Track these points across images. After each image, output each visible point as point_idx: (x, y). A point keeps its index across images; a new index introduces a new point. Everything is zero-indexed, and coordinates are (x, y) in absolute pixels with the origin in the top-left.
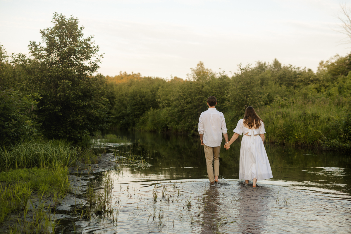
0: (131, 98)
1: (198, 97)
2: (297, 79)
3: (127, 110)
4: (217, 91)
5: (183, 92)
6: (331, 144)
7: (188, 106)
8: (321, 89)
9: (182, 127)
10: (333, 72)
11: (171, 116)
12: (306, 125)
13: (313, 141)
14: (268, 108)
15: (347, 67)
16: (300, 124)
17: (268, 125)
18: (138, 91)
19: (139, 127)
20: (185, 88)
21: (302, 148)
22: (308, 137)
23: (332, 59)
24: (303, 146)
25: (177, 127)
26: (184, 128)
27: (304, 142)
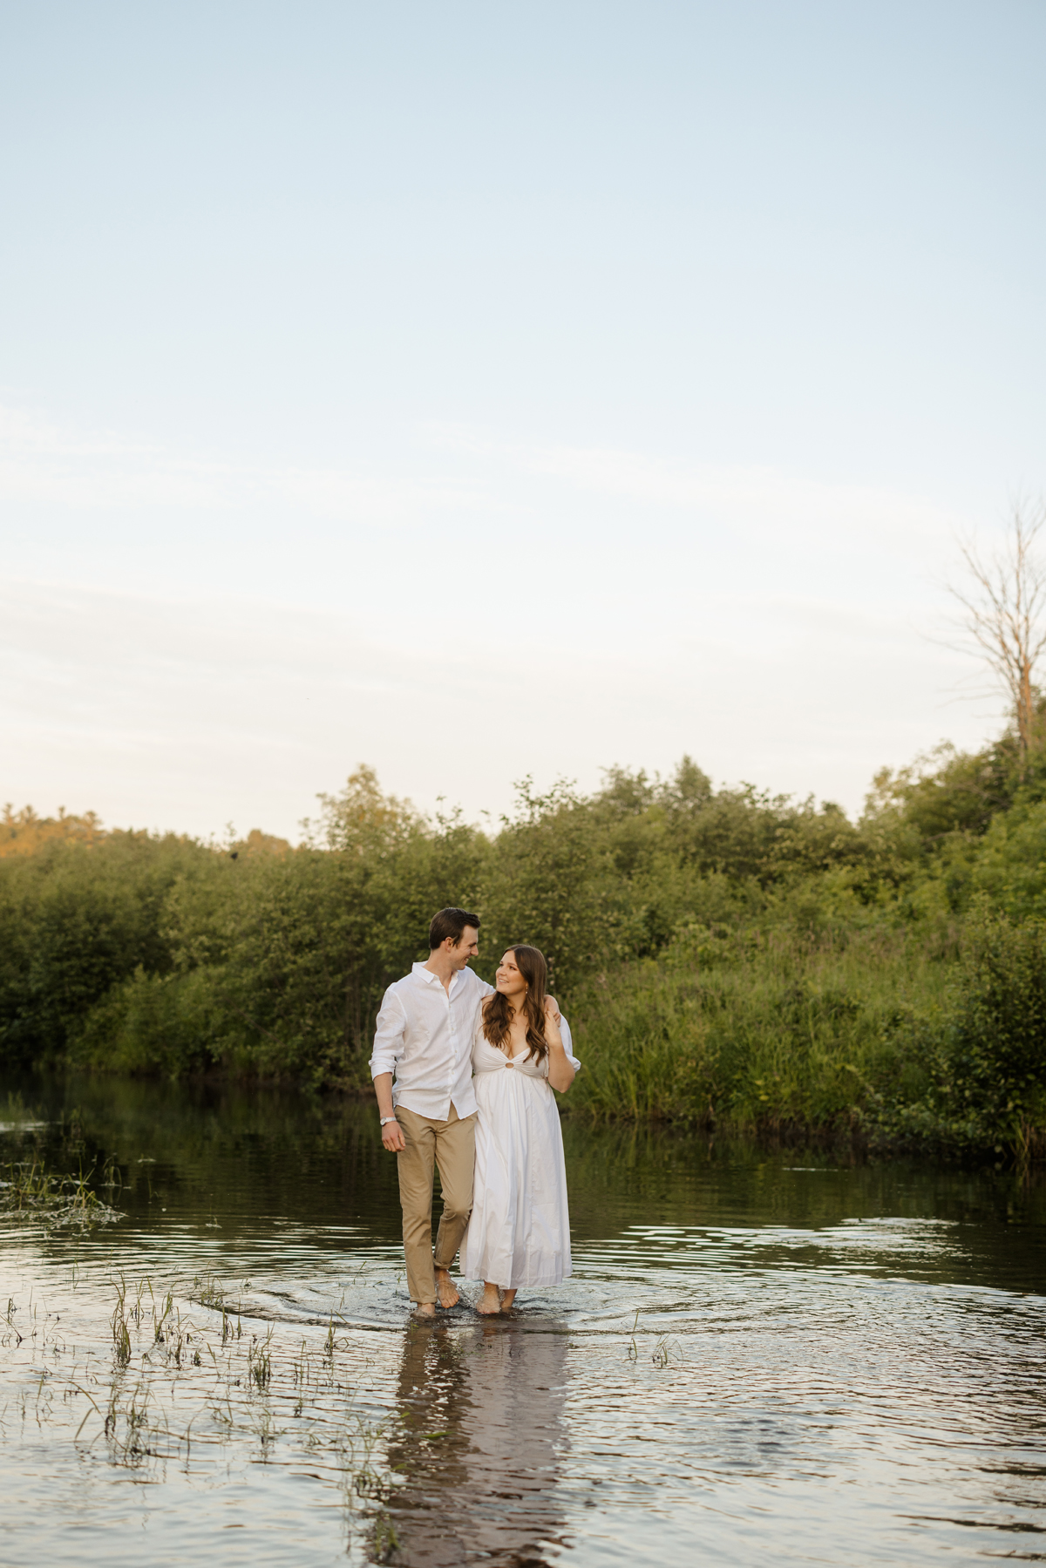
0: (49, 924)
1: (346, 919)
2: (777, 847)
3: (31, 976)
4: (426, 894)
5: (281, 901)
6: (903, 1123)
7: (300, 961)
8: (875, 889)
9: (273, 1054)
10: (928, 818)
11: (227, 1005)
12: (801, 1045)
13: (833, 1110)
14: (649, 969)
15: (986, 795)
16: (776, 1040)
17: (643, 1044)
18: (78, 892)
19: (84, 1052)
20: (287, 882)
21: (783, 1143)
22: (808, 1094)
23: (926, 760)
24: (788, 1133)
25: (250, 1053)
26: (282, 1055)
27: (792, 1114)
